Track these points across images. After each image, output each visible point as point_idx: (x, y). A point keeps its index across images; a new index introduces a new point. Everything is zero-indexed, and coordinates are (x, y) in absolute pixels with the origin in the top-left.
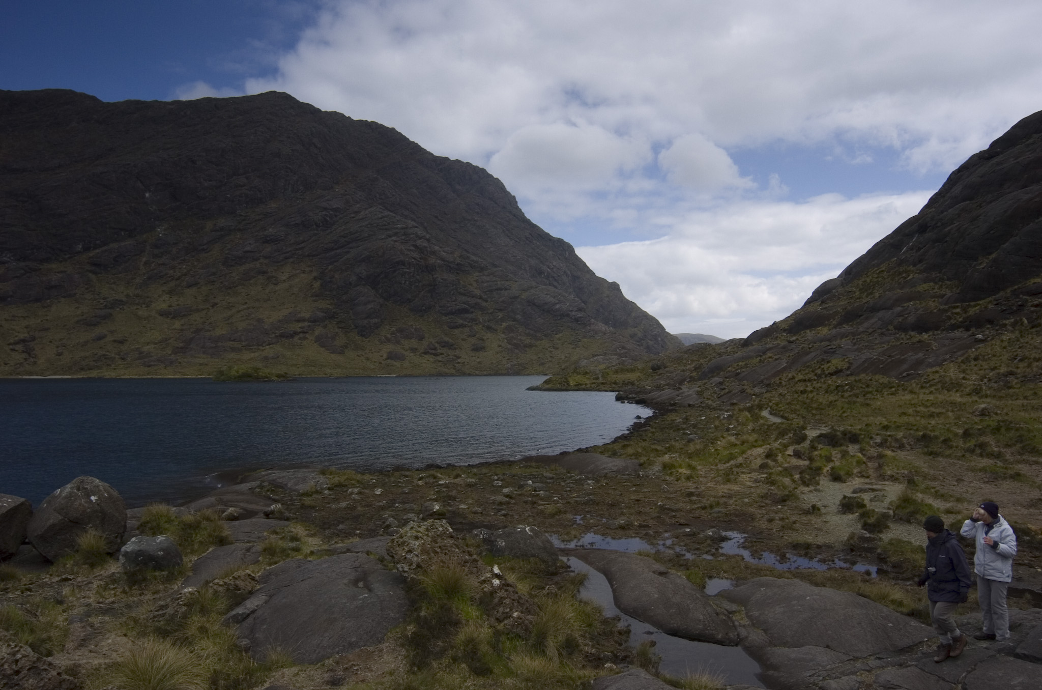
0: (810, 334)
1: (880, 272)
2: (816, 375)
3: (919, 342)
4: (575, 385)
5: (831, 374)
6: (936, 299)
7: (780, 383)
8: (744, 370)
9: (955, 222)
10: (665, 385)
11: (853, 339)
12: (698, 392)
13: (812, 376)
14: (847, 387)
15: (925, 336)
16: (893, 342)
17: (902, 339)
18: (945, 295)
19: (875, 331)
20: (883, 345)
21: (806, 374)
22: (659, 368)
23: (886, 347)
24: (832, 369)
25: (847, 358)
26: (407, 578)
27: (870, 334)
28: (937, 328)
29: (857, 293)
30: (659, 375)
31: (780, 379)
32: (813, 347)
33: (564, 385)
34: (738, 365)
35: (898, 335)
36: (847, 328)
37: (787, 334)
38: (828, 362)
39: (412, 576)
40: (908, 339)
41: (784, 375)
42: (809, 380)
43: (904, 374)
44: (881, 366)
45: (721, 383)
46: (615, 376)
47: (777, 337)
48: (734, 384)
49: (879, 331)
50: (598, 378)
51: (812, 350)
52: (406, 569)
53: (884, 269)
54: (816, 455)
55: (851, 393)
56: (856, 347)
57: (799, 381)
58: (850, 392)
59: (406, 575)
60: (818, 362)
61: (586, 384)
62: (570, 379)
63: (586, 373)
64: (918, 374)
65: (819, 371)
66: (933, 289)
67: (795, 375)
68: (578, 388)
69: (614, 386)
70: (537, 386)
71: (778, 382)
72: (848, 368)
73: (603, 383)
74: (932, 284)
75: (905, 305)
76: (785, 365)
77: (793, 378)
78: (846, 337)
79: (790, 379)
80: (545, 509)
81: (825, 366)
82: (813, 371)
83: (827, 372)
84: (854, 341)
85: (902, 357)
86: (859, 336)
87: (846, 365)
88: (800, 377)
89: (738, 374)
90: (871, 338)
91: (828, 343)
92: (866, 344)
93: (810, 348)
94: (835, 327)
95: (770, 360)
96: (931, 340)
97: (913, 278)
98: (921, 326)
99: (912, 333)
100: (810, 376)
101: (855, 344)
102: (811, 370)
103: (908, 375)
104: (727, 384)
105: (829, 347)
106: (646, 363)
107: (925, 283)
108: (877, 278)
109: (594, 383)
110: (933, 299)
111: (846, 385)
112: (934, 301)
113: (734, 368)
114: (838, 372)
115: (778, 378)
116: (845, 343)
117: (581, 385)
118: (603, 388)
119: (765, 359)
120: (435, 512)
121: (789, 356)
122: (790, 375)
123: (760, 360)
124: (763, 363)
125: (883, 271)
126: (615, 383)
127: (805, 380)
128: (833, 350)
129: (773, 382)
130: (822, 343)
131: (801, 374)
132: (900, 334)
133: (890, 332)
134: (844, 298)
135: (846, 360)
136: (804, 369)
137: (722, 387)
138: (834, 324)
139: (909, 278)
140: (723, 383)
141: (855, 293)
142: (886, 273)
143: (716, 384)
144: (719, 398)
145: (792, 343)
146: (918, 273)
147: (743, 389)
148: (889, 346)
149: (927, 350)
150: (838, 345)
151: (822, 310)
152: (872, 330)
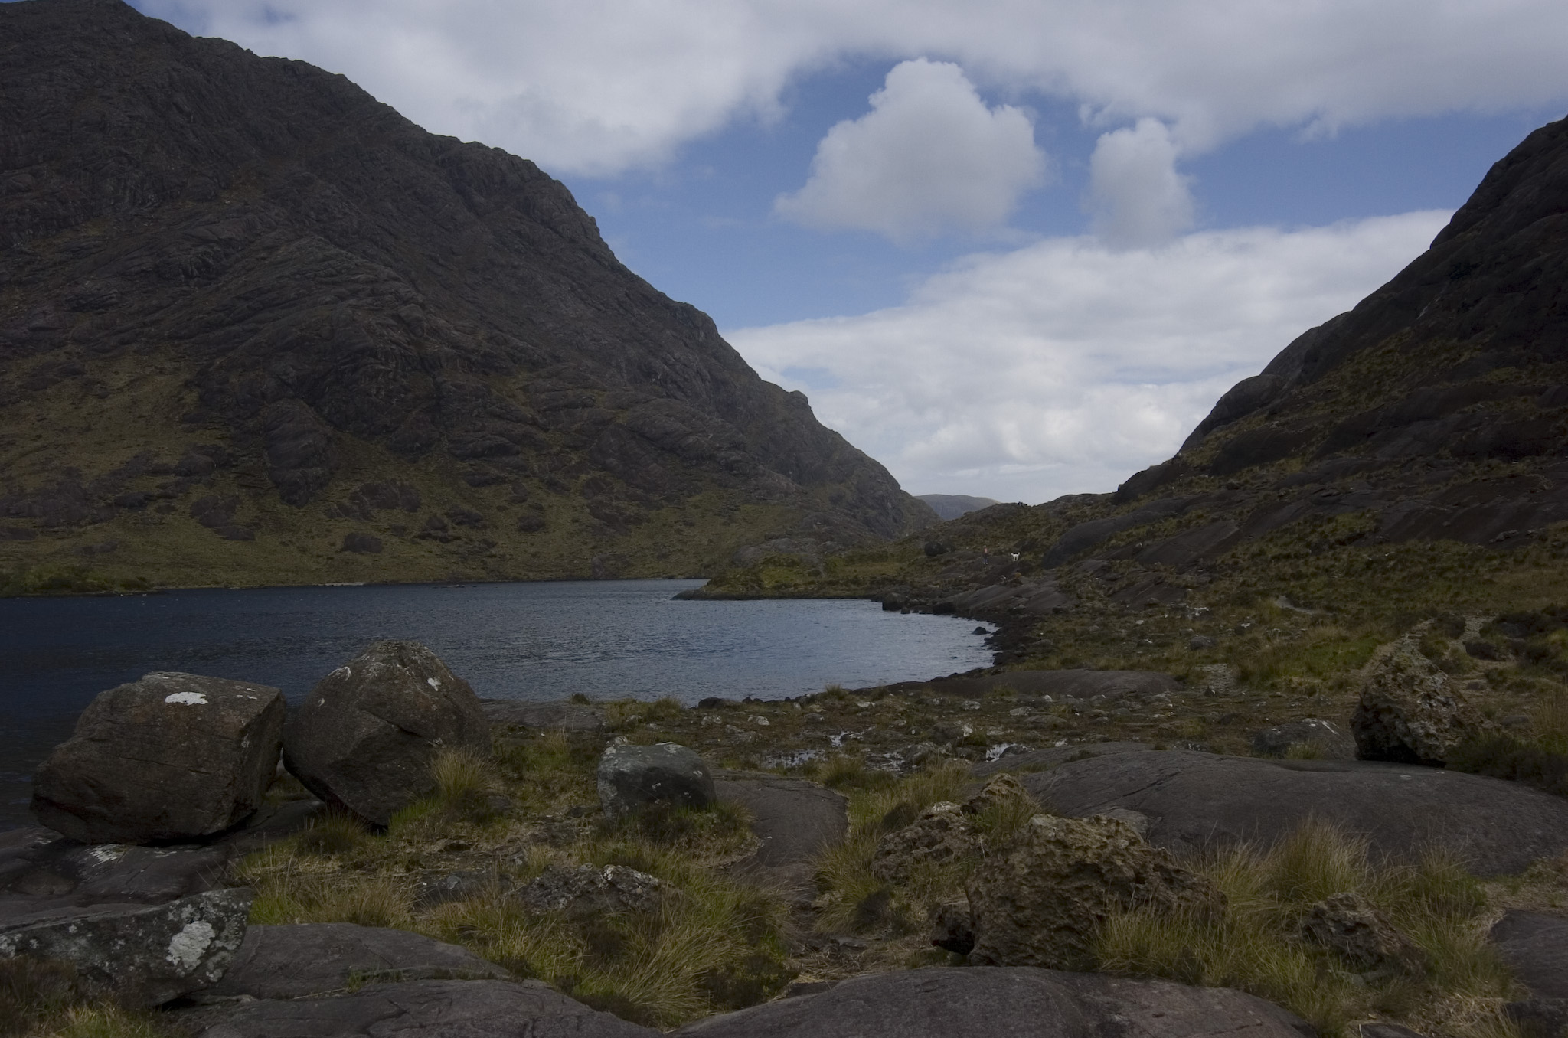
0: (1269, 473)
1: (1384, 353)
2: (1308, 545)
3: (1512, 476)
5: (1342, 543)
6: (1529, 397)
7: (1236, 563)
8: (1149, 542)
9: (1541, 252)
10: (969, 581)
11: (1370, 477)
12: (1061, 586)
13: (1299, 547)
14: (1392, 563)
15: (1519, 466)
16: (1456, 479)
17: (1473, 473)
18: (1546, 388)
19: (1412, 459)
20: (1437, 486)
21: (1286, 544)
22: (942, 551)
23: (1443, 489)
24: (1343, 533)
25: (1369, 511)
27: (1403, 466)
28: (1538, 451)
29: (1345, 395)
30: (946, 564)
31: (1233, 556)
32: (1287, 493)
33: (753, 588)
34: (1129, 536)
35: (1460, 467)
36: (1345, 457)
37: (1210, 476)
38: (1330, 520)
40: (1484, 473)
41: (1240, 548)
42: (1297, 556)
43: (1501, 536)
44: (1446, 523)
45: (1105, 570)
46: (849, 569)
47: (1191, 481)
48: (1132, 569)
49: (1420, 459)
50: (817, 573)
51: (1286, 499)
53: (1391, 347)
55: (1405, 574)
56: (1380, 490)
57: (1274, 558)
58: (1401, 570)
60: (1306, 522)
61: (796, 586)
63: (793, 564)
64: (1528, 535)
65: (1314, 538)
66: (1518, 378)
67: (1265, 548)
68: (781, 593)
69: (853, 587)
71: (1230, 562)
72: (1376, 531)
73: (831, 583)
74: (1513, 369)
75: (1466, 409)
76: (1236, 529)
77: (1262, 552)
78: (1355, 473)
79: (1253, 556)
81: (1327, 528)
82: (1300, 539)
83: (1332, 540)
84: (1373, 480)
85: (1486, 506)
86: (1382, 471)
87: (1373, 525)
88: (1273, 550)
89: (1138, 551)
90: (1407, 474)
91: (1317, 486)
92: (1401, 485)
93: (1281, 497)
94: (1319, 457)
95: (1201, 521)
96: (1533, 472)
97: (1472, 358)
98: (1509, 450)
99: (1495, 462)
100: (1297, 548)
101: (1375, 486)
102: (1295, 536)
103: (1507, 538)
104: (1121, 570)
105: (1324, 493)
107: (1497, 367)
108: (1380, 365)
109: (813, 582)
110: (1522, 398)
111: (1390, 559)
112: (1525, 400)
113: (1122, 540)
114: (1355, 538)
115: (1228, 555)
116: (1354, 484)
117: (787, 586)
118: (833, 593)
119: (1190, 521)
121: (1241, 514)
122: (1255, 549)
123: (1180, 522)
124: (1188, 527)
125: (1390, 351)
126: (856, 581)
127: (1288, 556)
128: (1335, 498)
129: (1220, 561)
130: (1306, 487)
131: (1276, 545)
132: (1465, 464)
133: (1444, 461)
134: (1320, 403)
135: (1368, 516)
136: (1279, 535)
137: (1108, 576)
138: (1313, 452)
139: (1462, 360)
140: (1110, 568)
141: (1340, 393)
142: (1397, 354)
143: (1096, 571)
144: (1109, 596)
145: (1237, 488)
146: (1479, 350)
147: (1160, 578)
148: (1449, 487)
149: (1533, 492)
150: (1343, 488)
151: (1280, 428)
152: (1406, 459)
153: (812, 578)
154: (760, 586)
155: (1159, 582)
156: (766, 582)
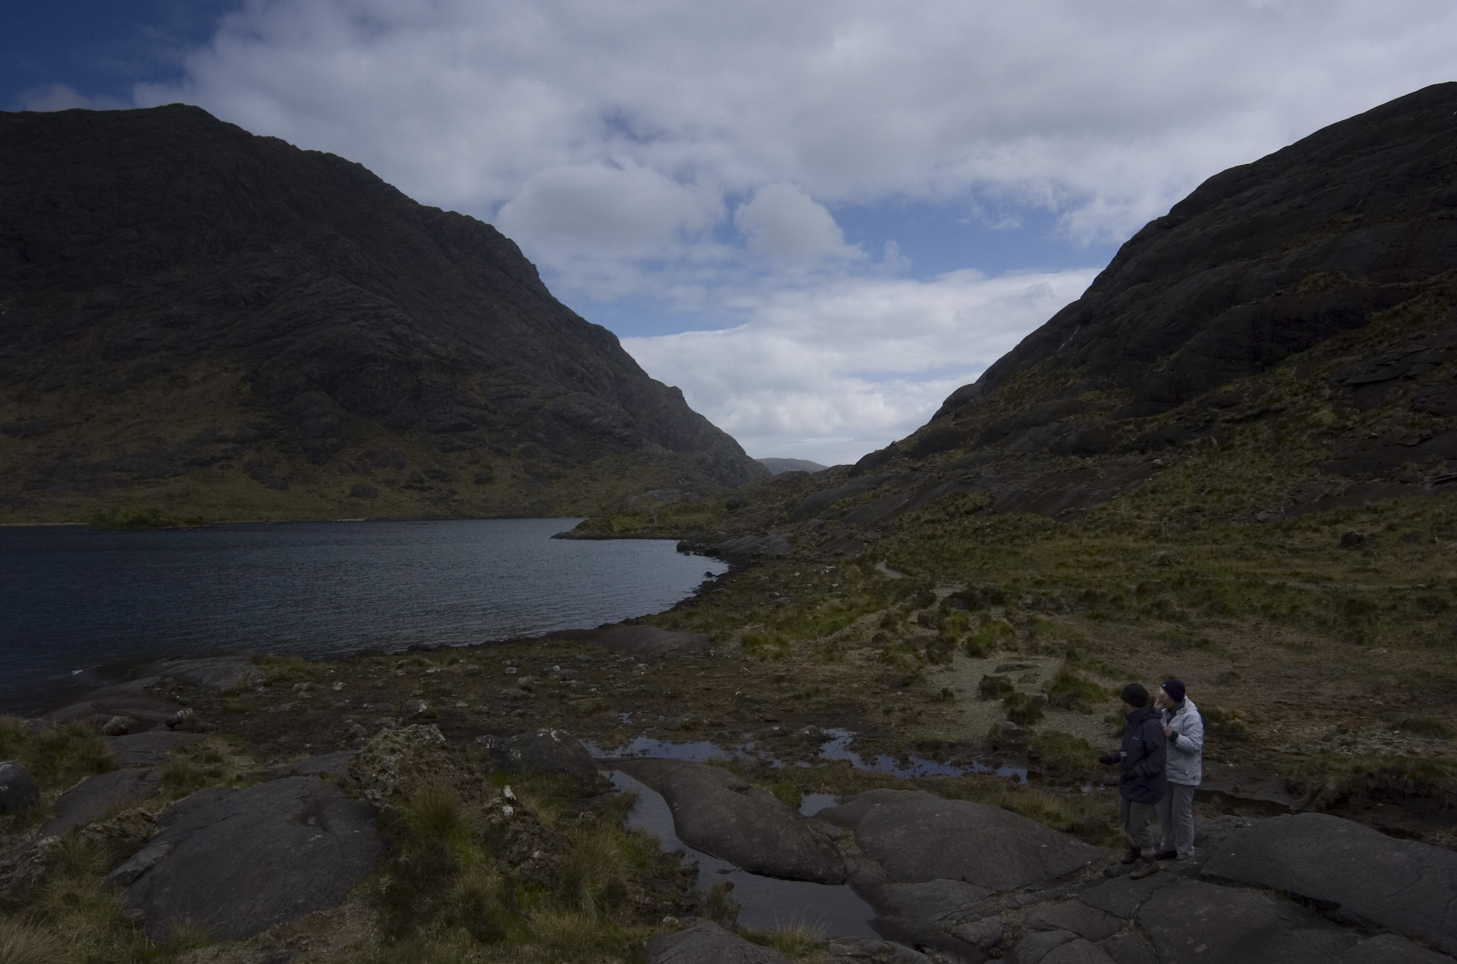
0: (939, 459)
1: (1031, 375)
2: (948, 514)
3: (1081, 469)
4: (622, 531)
5: (968, 513)
6: (1103, 412)
7: (901, 525)
8: (852, 508)
9: (1127, 310)
10: (744, 530)
11: (997, 466)
12: (790, 538)
13: (942, 515)
14: (989, 530)
15: (1089, 461)
16: (1049, 469)
17: (1060, 465)
18: (1115, 406)
19: (1025, 454)
20: (1036, 474)
21: (935, 512)
22: (737, 506)
23: (1039, 475)
24: (969, 506)
25: (989, 490)
26: (380, 809)
27: (1019, 458)
28: (1104, 452)
29: (1002, 404)
30: (737, 516)
31: (900, 520)
32: (944, 475)
33: (606, 531)
34: (844, 502)
35: (1054, 461)
36: (988, 450)
37: (909, 459)
38: (964, 496)
39: (387, 805)
40: (1067, 465)
41: (906, 514)
42: (940, 521)
43: (1063, 512)
44: (1033, 501)
45: (821, 526)
46: (676, 517)
47: (897, 462)
48: (838, 527)
49: (1029, 454)
50: (652, 521)
51: (942, 480)
52: (378, 796)
53: (1036, 371)
54: (948, 622)
55: (994, 538)
56: (1001, 475)
57: (925, 522)
58: (993, 536)
59: (378, 804)
60: (950, 497)
61: (636, 530)
62: (613, 523)
63: (636, 514)
64: (1081, 512)
65: (952, 509)
66: (1100, 398)
67: (920, 514)
68: (626, 534)
69: (675, 531)
70: (568, 533)
71: (897, 525)
72: (990, 505)
73: (660, 528)
74: (1098, 392)
75: (1064, 420)
76: (907, 500)
77: (918, 518)
78: (988, 463)
79: (914, 520)
80: (579, 704)
81: (960, 502)
82: (944, 509)
83: (962, 510)
84: (997, 469)
85: (1060, 490)
86: (1005, 462)
87: (987, 501)
88: (927, 516)
89: (844, 514)
90: (1020, 464)
91: (963, 471)
92: (1014, 472)
93: (939, 478)
94: (973, 449)
95: (887, 493)
96: (1096, 466)
97: (1074, 383)
98: (1085, 449)
99: (1073, 458)
100: (940, 516)
101: (998, 472)
102: (941, 507)
103: (1068, 513)
104: (830, 527)
105: (965, 477)
106: (719, 499)
107: (1089, 390)
108: (1027, 384)
109: (648, 527)
110: (1099, 413)
111: (988, 527)
112: (1101, 415)
113: (839, 505)
114: (977, 510)
115: (898, 518)
116: (986, 471)
117: (629, 530)
118: (660, 535)
119: (881, 493)
120: (420, 713)
121: (912, 489)
122: (914, 515)
123: (874, 494)
124: (878, 497)
125: (1035, 374)
126: (676, 527)
127: (933, 521)
128: (971, 480)
129: (890, 524)
130: (956, 471)
131: (929, 513)
132: (1057, 458)
133: (1044, 456)
134: (985, 410)
135: (987, 494)
136: (932, 505)
137: (822, 531)
138: (971, 445)
139: (1069, 384)
140: (824, 525)
141: (999, 403)
142: (1038, 377)
143: (815, 527)
144: (818, 546)
145: (916, 470)
146: (1080, 377)
147: (851, 534)
148: (1043, 475)
149: (1092, 480)
150: (977, 473)
151: (956, 427)
152: (1021, 453)
153: (647, 525)
154: (611, 530)
155: (850, 537)
156: (615, 527)
